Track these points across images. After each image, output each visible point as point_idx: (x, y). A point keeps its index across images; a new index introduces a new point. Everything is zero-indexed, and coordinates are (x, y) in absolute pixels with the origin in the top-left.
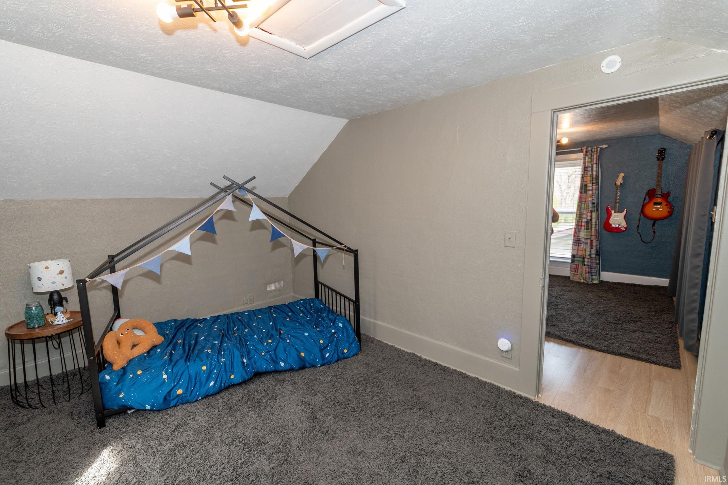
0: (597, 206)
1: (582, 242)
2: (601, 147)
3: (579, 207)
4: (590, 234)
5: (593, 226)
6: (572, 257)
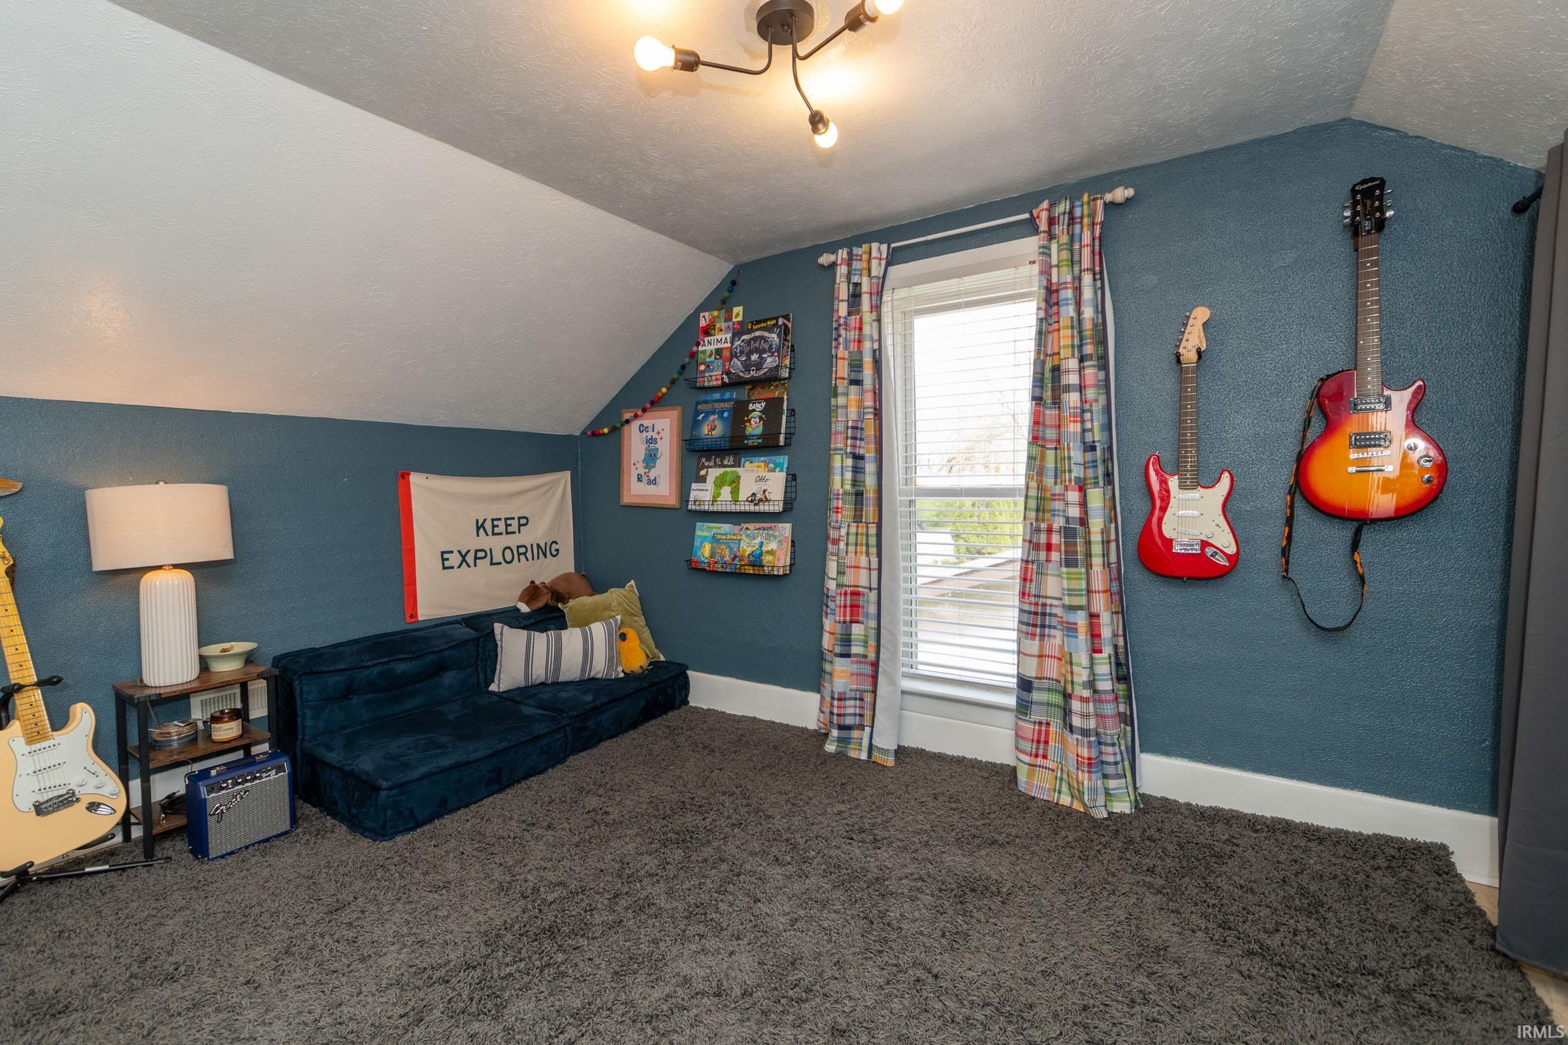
0: (1108, 459)
1: (1054, 621)
2: (1108, 197)
3: (1035, 466)
4: (1084, 586)
5: (1097, 549)
6: (1019, 686)
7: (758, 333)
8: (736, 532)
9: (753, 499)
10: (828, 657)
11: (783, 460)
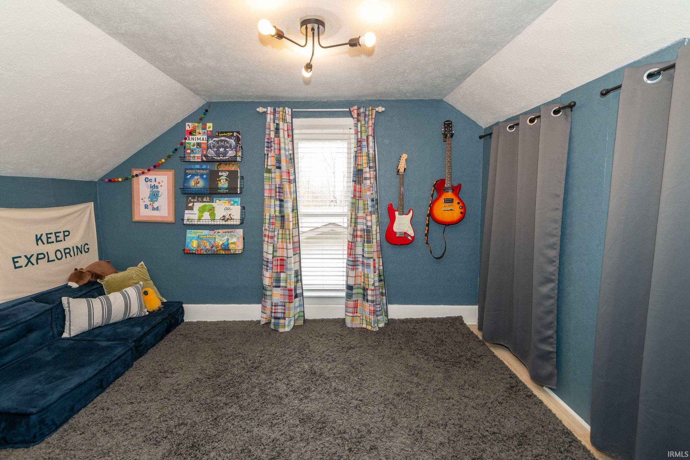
0: (377, 203)
1: (359, 263)
2: (377, 109)
3: (354, 206)
4: (372, 250)
5: (374, 236)
6: (347, 288)
7: (223, 138)
8: (211, 234)
9: (224, 218)
10: (269, 288)
11: (238, 200)
